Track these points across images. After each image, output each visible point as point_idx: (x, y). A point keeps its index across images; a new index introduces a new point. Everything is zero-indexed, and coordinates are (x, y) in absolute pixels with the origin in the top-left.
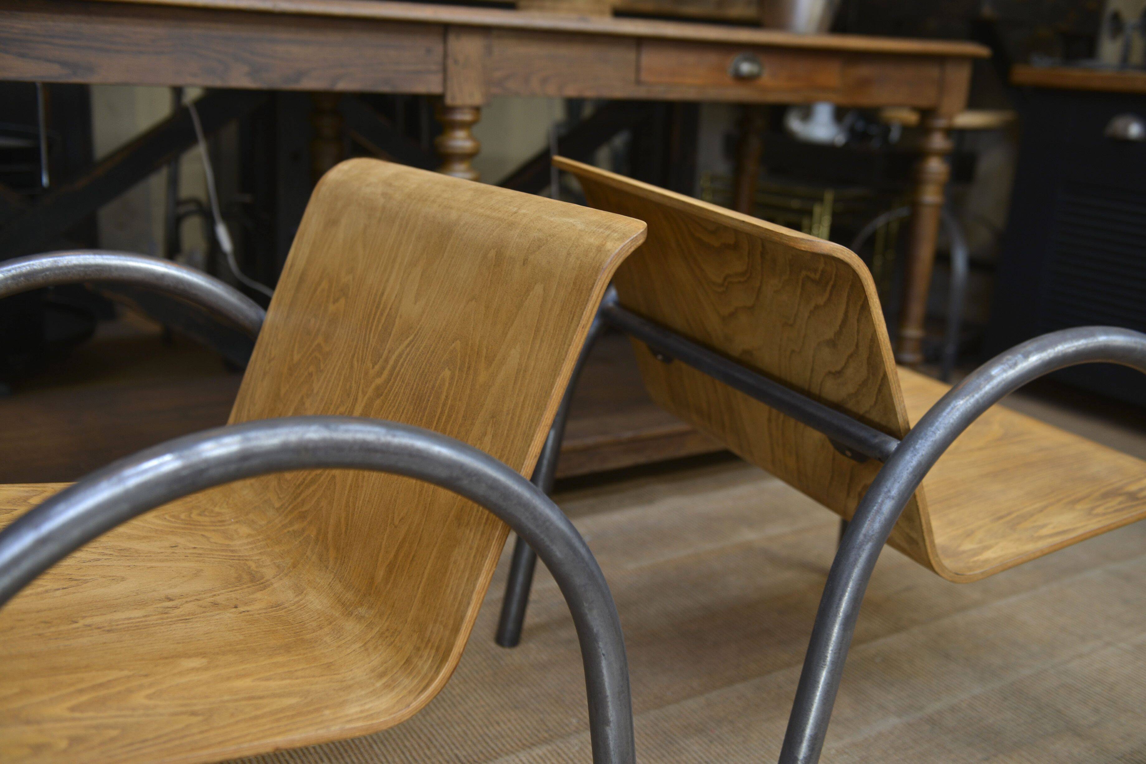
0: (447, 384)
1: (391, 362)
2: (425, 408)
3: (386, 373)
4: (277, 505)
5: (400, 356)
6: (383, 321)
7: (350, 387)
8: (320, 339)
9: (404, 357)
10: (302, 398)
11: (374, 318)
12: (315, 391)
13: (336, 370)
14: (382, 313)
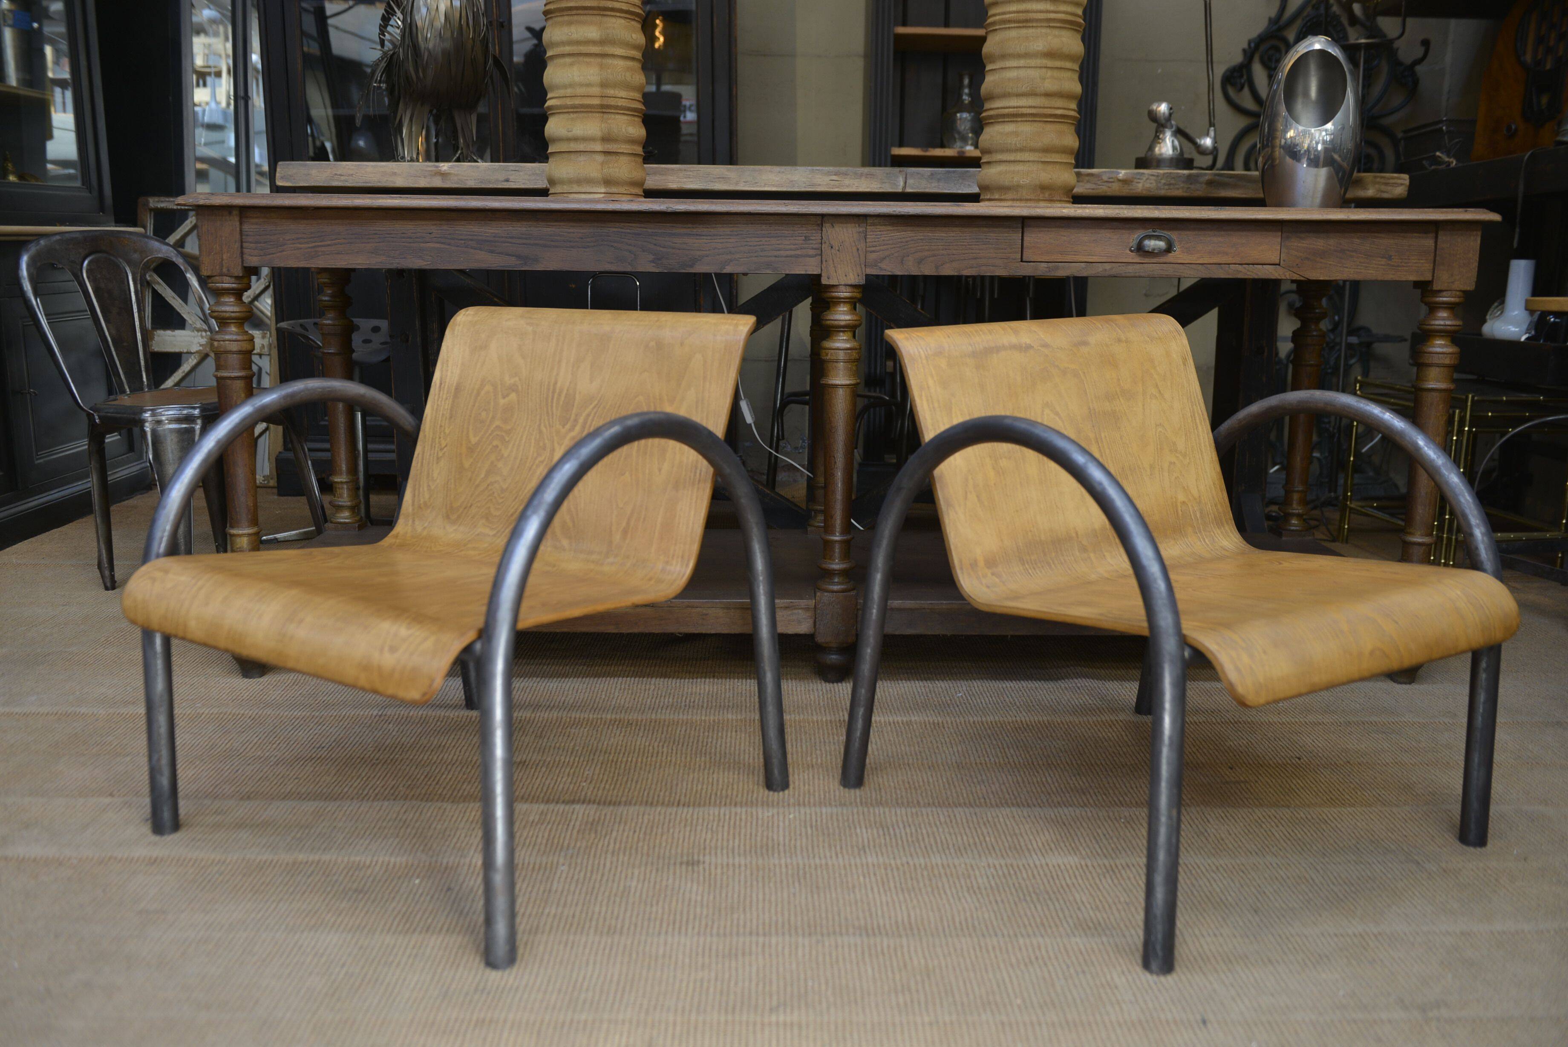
3: (578, 428)
6: (562, 398)
7: (544, 444)
8: (497, 423)
9: (592, 415)
10: (492, 463)
11: (552, 399)
12: (506, 455)
13: (524, 437)
14: (559, 395)
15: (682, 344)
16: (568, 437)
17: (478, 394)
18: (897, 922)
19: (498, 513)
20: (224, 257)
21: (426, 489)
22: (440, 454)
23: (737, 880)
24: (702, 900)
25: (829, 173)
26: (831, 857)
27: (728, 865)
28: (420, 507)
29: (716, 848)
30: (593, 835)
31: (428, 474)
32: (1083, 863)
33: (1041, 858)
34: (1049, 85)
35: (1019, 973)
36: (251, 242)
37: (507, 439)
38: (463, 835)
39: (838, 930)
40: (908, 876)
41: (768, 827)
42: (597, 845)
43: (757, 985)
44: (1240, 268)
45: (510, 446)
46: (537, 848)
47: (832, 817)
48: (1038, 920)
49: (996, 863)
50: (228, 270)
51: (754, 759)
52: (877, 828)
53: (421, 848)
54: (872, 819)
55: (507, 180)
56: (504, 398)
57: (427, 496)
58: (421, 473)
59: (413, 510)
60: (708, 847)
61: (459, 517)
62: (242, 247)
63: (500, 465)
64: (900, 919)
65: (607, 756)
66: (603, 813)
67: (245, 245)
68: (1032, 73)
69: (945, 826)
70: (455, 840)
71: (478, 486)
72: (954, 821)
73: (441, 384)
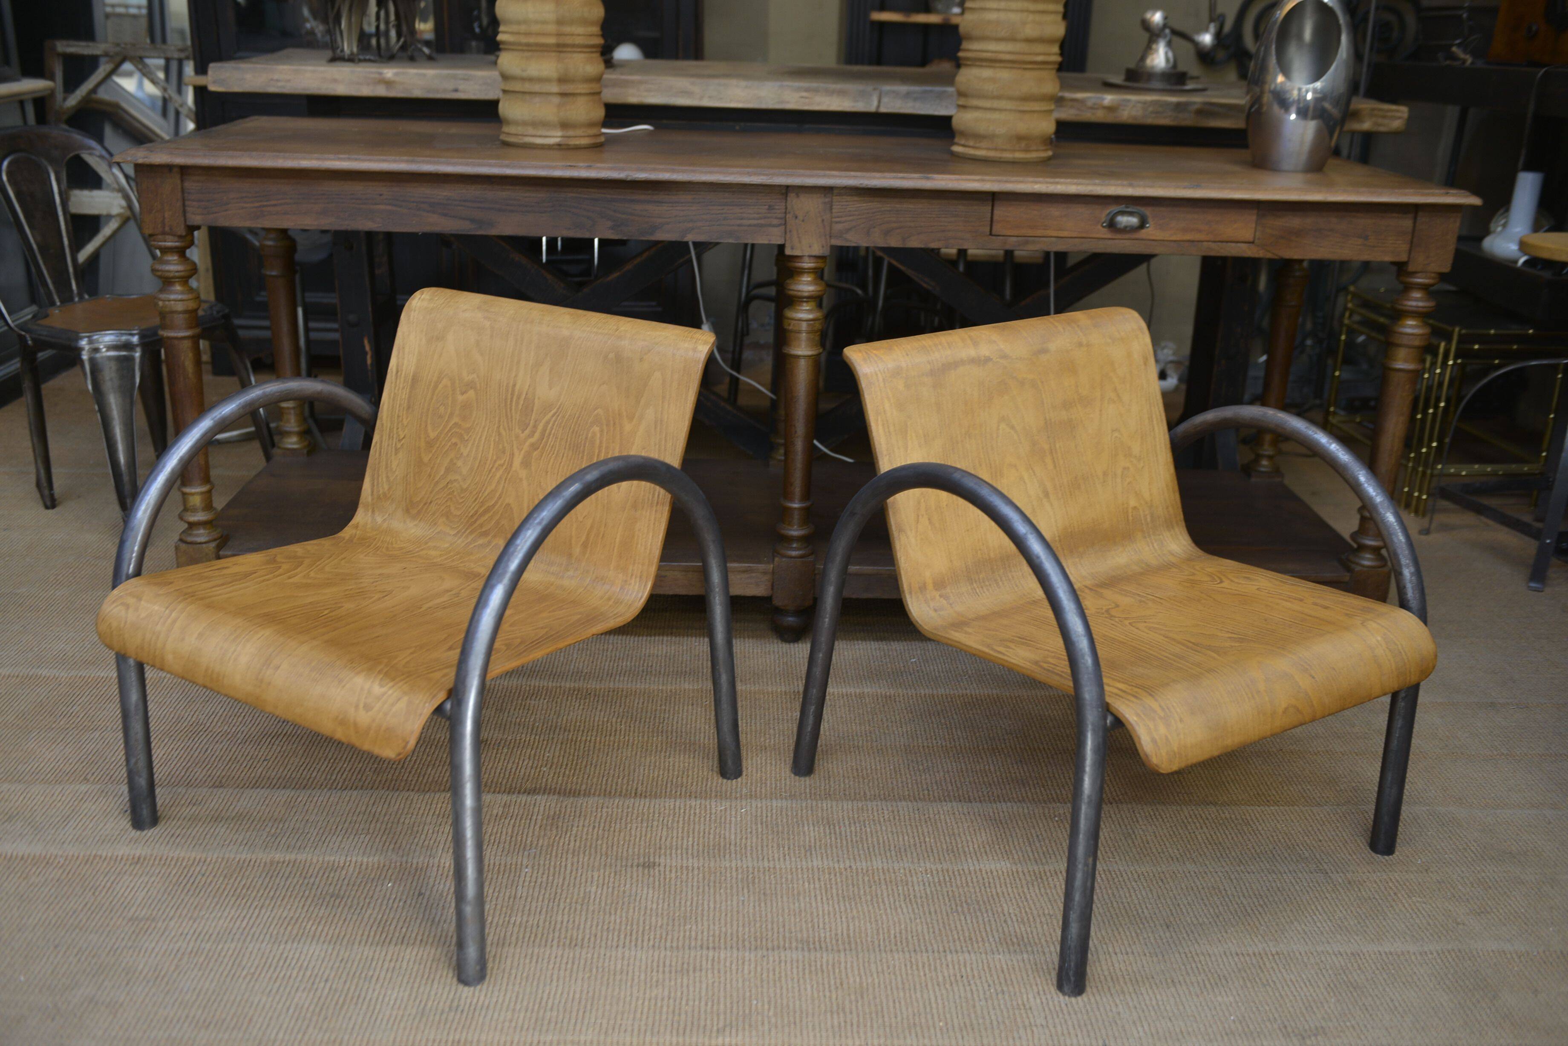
0: (598, 435)
1: (540, 428)
2: (583, 452)
3: (537, 435)
4: (453, 532)
5: (548, 422)
6: (522, 402)
7: (504, 447)
8: (456, 419)
9: (551, 423)
10: (451, 460)
11: (511, 401)
12: (465, 454)
13: (483, 438)
14: (519, 398)
15: (641, 360)
16: (528, 443)
17: (436, 387)
18: (836, 935)
19: (459, 513)
20: (166, 215)
21: (384, 479)
22: (399, 446)
23: (690, 884)
24: (657, 908)
25: (799, 89)
26: (779, 859)
27: (682, 867)
28: (379, 498)
29: (671, 848)
30: (554, 832)
31: (387, 464)
32: (1014, 870)
33: (976, 862)
34: (1030, 31)
35: (944, 992)
36: (193, 201)
37: (466, 438)
38: (431, 831)
39: (782, 943)
40: (850, 882)
41: (720, 823)
42: (559, 843)
43: (706, 1004)
44: (1213, 245)
45: (470, 445)
46: (501, 846)
47: (781, 812)
48: (967, 934)
49: (934, 868)
50: (171, 229)
51: (709, 739)
52: (824, 826)
53: (392, 846)
54: (820, 815)
55: (456, 90)
56: (463, 393)
57: (386, 487)
58: (379, 463)
59: (373, 499)
60: (663, 847)
61: (419, 512)
62: (184, 205)
63: (459, 463)
64: (839, 932)
65: (566, 734)
66: (564, 805)
67: (187, 203)
68: (1014, 17)
69: (888, 823)
70: (423, 837)
71: (437, 482)
72: (897, 818)
73: (397, 372)
